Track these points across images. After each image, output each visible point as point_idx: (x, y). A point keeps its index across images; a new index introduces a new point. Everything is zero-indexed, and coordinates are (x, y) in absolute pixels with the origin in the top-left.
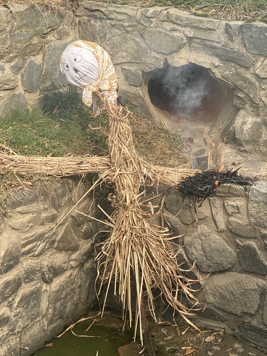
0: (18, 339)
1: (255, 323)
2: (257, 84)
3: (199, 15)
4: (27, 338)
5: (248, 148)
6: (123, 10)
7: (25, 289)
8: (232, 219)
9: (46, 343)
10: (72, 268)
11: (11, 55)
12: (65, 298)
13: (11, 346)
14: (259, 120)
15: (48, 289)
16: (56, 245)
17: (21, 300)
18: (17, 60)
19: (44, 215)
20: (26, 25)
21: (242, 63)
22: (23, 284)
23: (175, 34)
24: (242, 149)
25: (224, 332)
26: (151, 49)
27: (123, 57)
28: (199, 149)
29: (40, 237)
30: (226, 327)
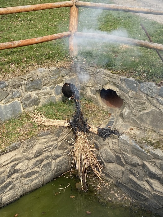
0: (42, 178)
1: (121, 181)
2: (129, 99)
3: (113, 73)
4: (46, 177)
5: (126, 120)
6: (90, 69)
7: (45, 162)
8: (114, 146)
9: (55, 178)
10: (64, 155)
11: (50, 84)
12: (62, 164)
13: (40, 180)
14: (130, 111)
15: (55, 162)
16: (58, 148)
17: (43, 166)
18: (52, 85)
19: (52, 139)
20: (56, 74)
21: (125, 91)
22: (44, 160)
23: (105, 79)
24: (125, 120)
25: (112, 183)
26: (98, 83)
27: (90, 85)
28: (113, 117)
29: (51, 146)
30: (113, 181)
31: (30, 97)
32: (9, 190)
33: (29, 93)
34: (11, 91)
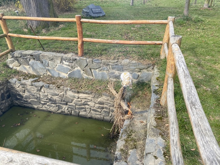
4: (105, 118)
13: (101, 117)
22: (105, 109)
31: (113, 73)
32: (83, 111)
33: (114, 71)
34: (102, 66)
